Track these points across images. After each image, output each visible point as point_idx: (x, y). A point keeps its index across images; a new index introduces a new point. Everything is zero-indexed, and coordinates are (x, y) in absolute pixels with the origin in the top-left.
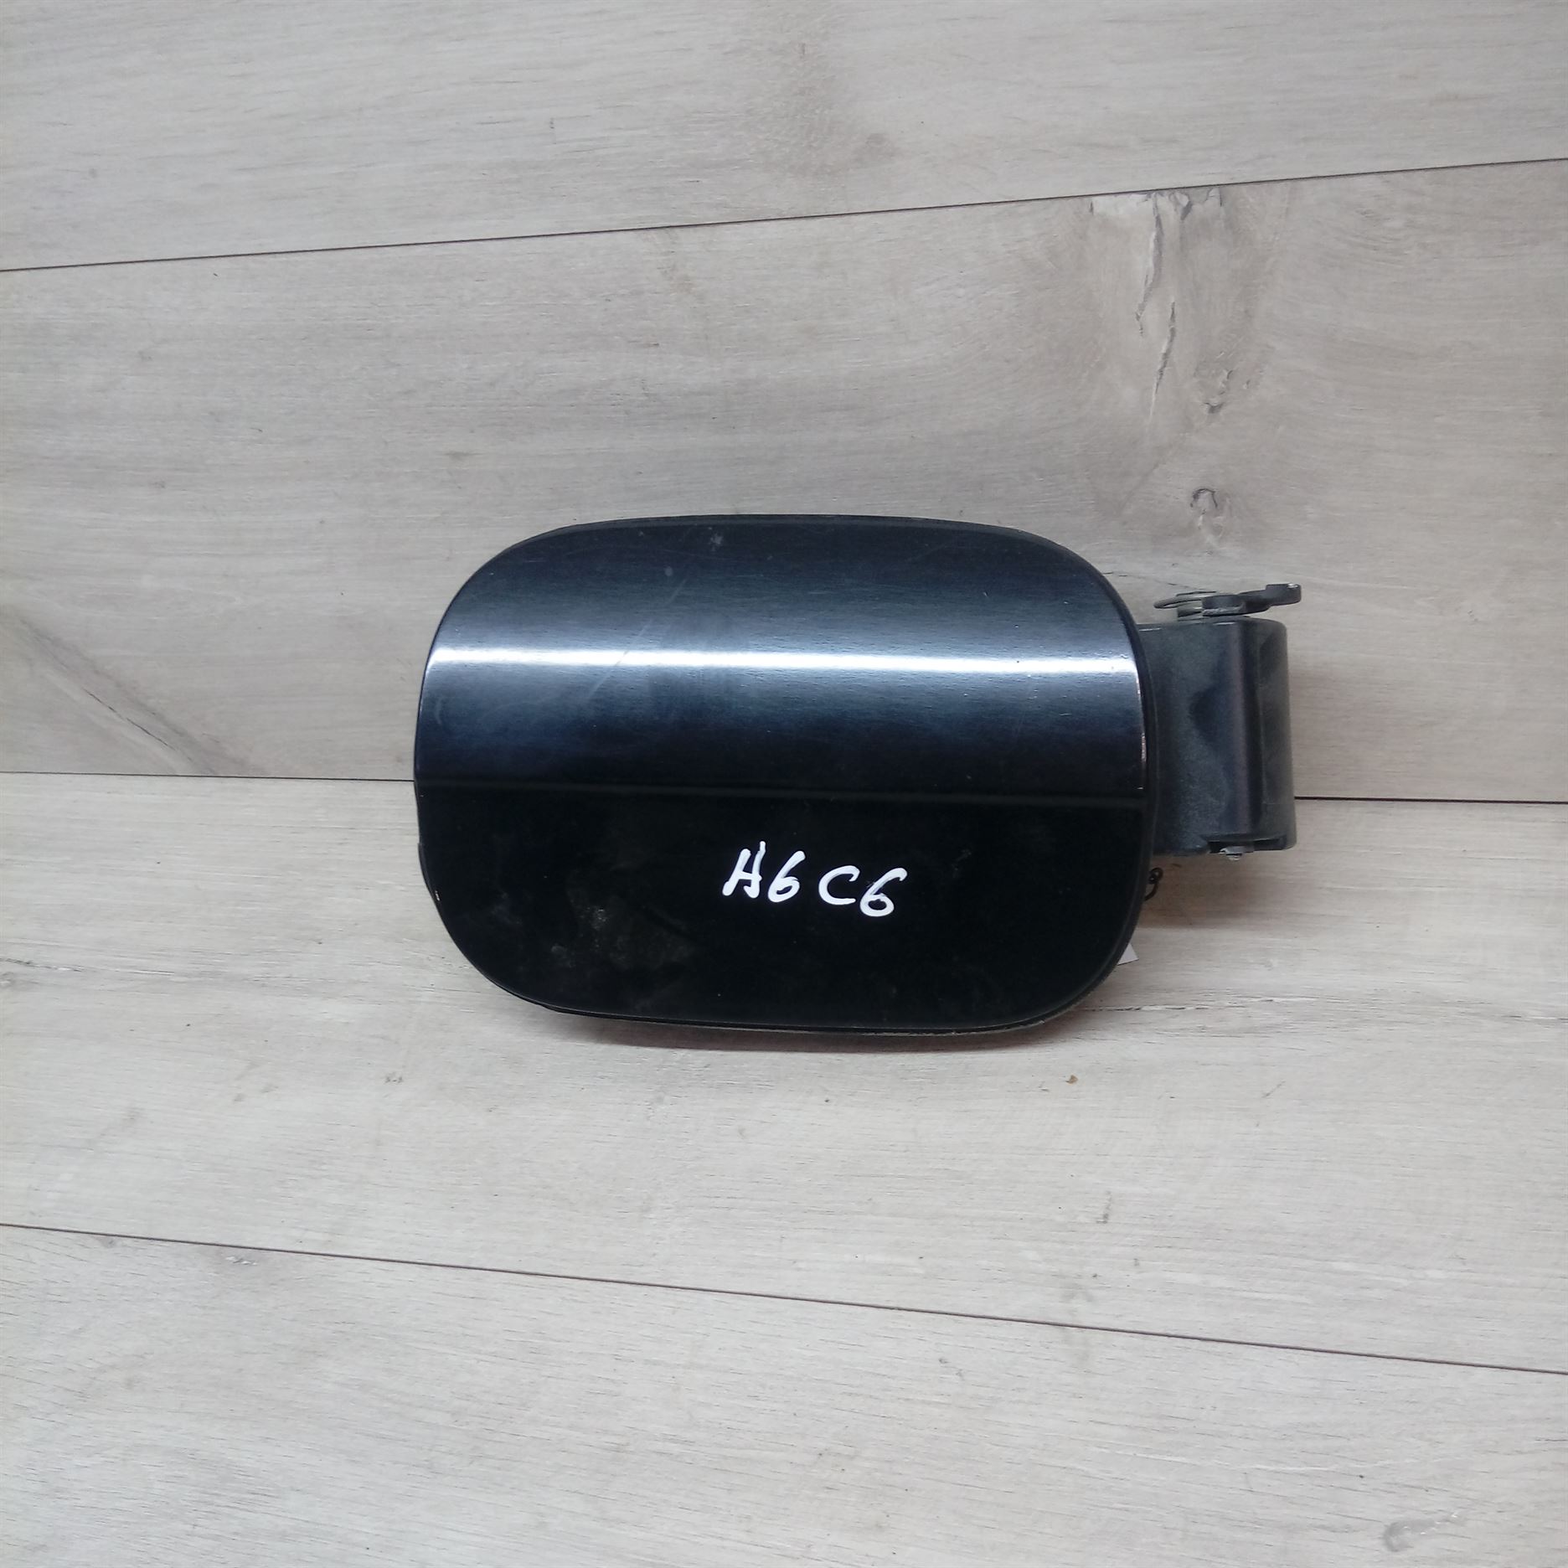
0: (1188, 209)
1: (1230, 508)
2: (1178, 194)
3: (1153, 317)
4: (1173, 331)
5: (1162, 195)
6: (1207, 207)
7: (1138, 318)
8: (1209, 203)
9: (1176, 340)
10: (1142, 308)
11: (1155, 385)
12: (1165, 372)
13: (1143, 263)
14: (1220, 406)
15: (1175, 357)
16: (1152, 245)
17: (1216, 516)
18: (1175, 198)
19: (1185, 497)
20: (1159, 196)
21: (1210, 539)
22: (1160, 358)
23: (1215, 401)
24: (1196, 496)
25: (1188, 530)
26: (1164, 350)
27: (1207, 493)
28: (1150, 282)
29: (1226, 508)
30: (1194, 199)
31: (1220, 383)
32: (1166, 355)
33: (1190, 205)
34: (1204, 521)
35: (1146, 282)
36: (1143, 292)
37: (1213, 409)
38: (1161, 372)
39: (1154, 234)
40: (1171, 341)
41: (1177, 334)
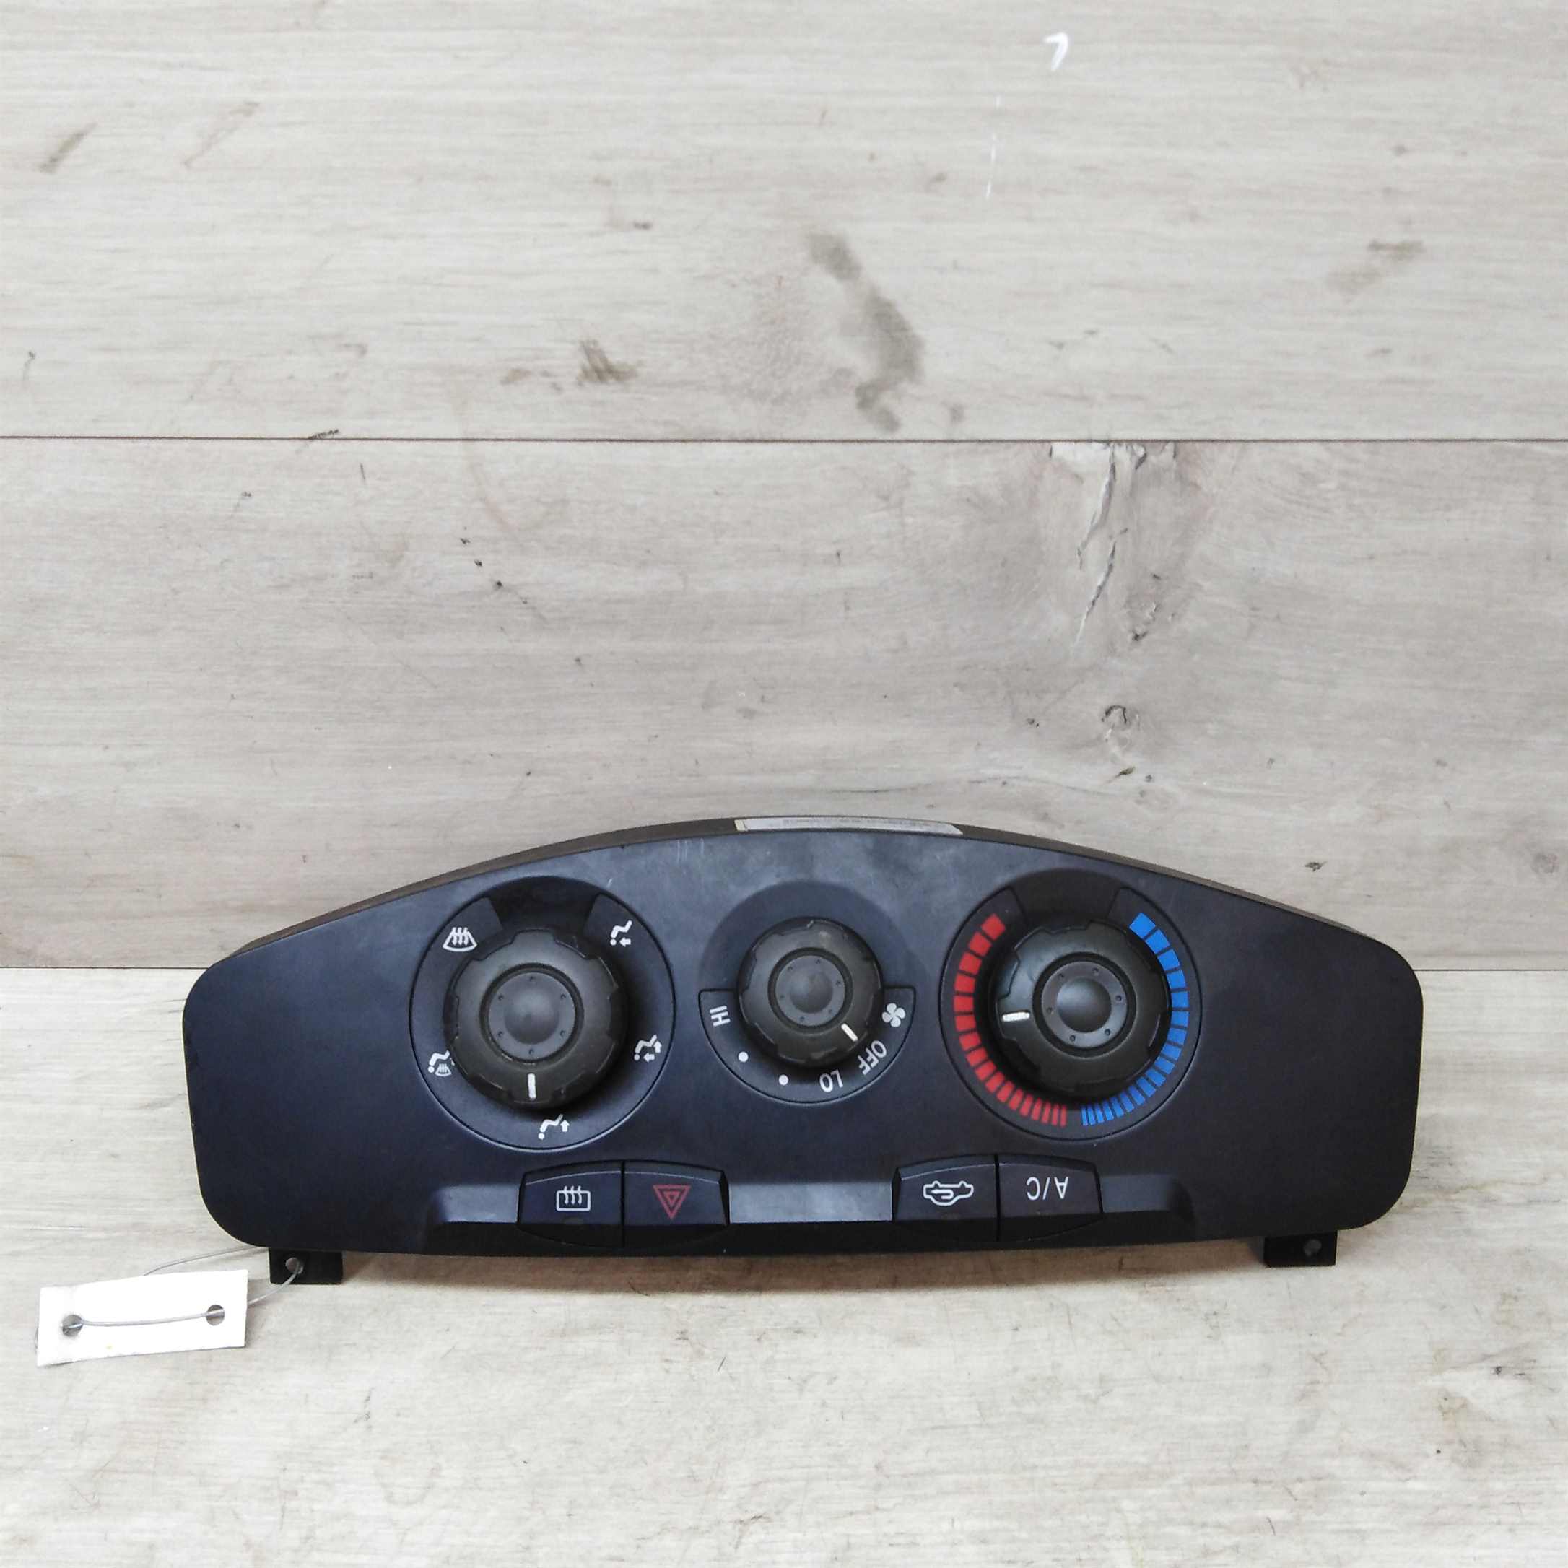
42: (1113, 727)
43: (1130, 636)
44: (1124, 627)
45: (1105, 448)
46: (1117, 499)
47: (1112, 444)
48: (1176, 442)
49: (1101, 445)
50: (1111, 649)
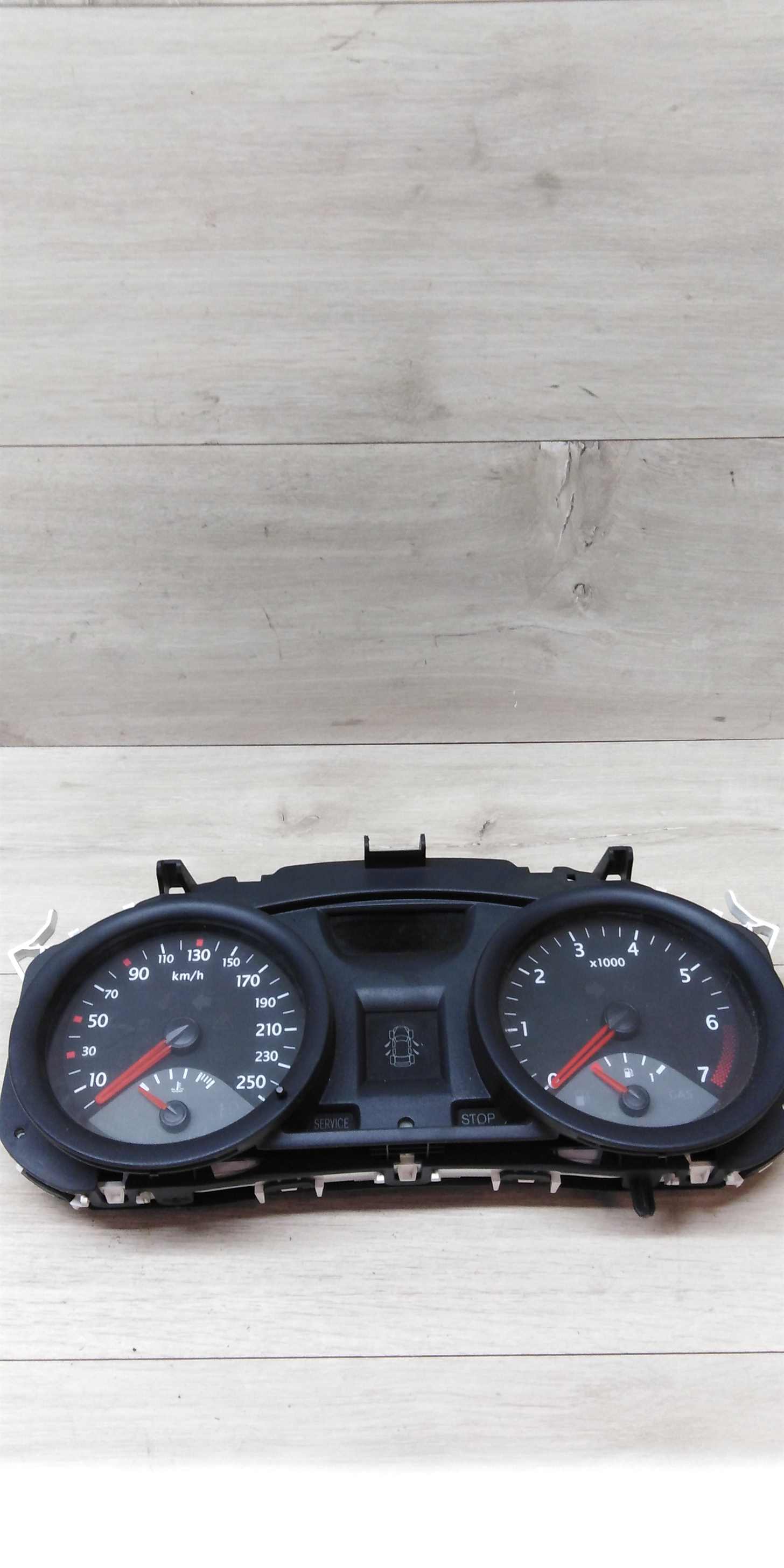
0: (584, 450)
1: (591, 593)
2: (580, 442)
3: (564, 500)
4: (572, 507)
5: (573, 443)
6: (593, 450)
7: (557, 500)
8: (593, 448)
9: (573, 512)
10: (559, 495)
11: (561, 532)
12: (567, 526)
13: (561, 473)
14: (591, 543)
15: (571, 519)
16: (566, 466)
17: (584, 597)
18: (578, 444)
19: (571, 588)
20: (571, 443)
21: (581, 609)
22: (565, 519)
23: (589, 542)
24: (576, 587)
25: (570, 605)
26: (567, 515)
27: (581, 586)
28: (564, 482)
29: (590, 594)
30: (587, 445)
31: (592, 532)
32: (568, 518)
33: (585, 448)
34: (579, 600)
35: (562, 482)
36: (560, 488)
37: (587, 545)
38: (565, 526)
39: (567, 461)
40: (571, 511)
41: (574, 509)
42: (578, 596)
43: (584, 544)
44: (581, 539)
45: (565, 445)
46: (573, 470)
47: (568, 442)
48: (598, 440)
49: (565, 443)
50: (575, 551)
